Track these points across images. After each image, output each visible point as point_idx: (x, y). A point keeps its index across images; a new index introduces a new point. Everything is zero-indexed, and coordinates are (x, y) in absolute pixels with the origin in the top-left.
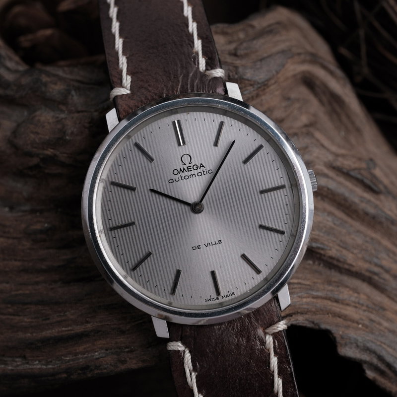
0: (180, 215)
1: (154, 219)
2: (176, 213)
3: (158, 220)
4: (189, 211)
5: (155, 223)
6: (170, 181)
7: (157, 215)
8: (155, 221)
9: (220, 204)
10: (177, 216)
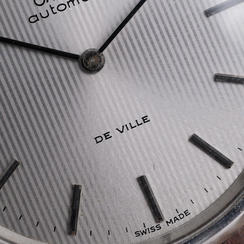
0: (61, 81)
1: (13, 96)
2: (53, 79)
3: (20, 97)
4: (77, 71)
5: (16, 103)
6: (32, 20)
7: (16, 88)
8: (15, 100)
9: (134, 47)
10: (56, 84)
